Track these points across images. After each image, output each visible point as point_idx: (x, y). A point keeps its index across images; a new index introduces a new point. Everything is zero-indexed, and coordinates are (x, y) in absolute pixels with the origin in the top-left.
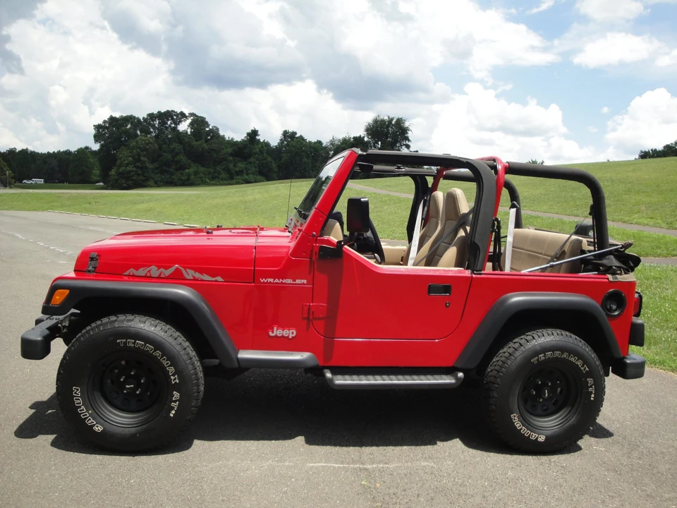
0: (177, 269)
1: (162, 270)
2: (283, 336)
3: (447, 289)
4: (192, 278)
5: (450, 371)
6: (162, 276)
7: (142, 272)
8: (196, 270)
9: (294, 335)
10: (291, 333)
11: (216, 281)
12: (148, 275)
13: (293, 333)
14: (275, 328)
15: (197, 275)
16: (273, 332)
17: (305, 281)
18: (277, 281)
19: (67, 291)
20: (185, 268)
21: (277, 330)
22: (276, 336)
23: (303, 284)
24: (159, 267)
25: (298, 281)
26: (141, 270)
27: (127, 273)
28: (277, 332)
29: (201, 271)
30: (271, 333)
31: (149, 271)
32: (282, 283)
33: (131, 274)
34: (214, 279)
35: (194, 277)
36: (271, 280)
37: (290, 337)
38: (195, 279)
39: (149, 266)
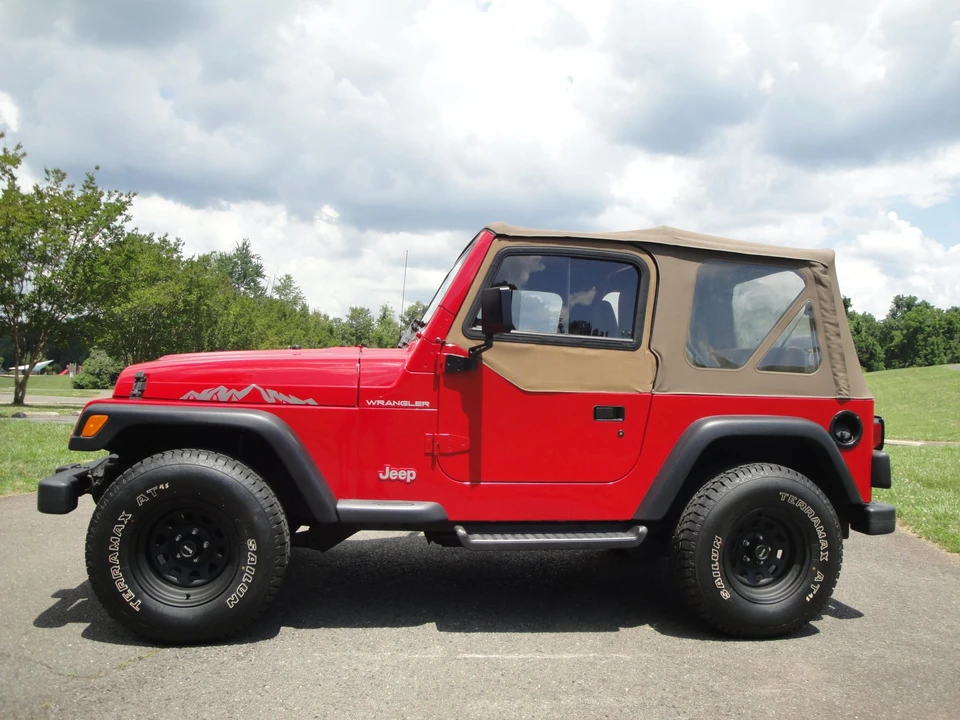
0: (254, 389)
1: (233, 391)
2: (398, 479)
3: (618, 412)
4: (274, 401)
5: (627, 526)
6: (234, 399)
7: (206, 395)
8: (279, 390)
9: (413, 478)
10: (408, 475)
11: (307, 405)
12: (215, 398)
13: (411, 475)
14: (387, 469)
15: (282, 397)
16: (384, 474)
17: (427, 404)
18: (389, 403)
19: (106, 417)
20: (265, 388)
21: (390, 470)
22: (389, 479)
23: (425, 407)
24: (229, 388)
25: (418, 404)
26: (205, 391)
27: (185, 397)
28: (390, 474)
29: (286, 391)
30: (381, 475)
31: (216, 394)
32: (396, 406)
33: (191, 398)
34: (304, 402)
35: (277, 400)
36: (382, 402)
37: (408, 481)
38: (278, 403)
39: (216, 387)
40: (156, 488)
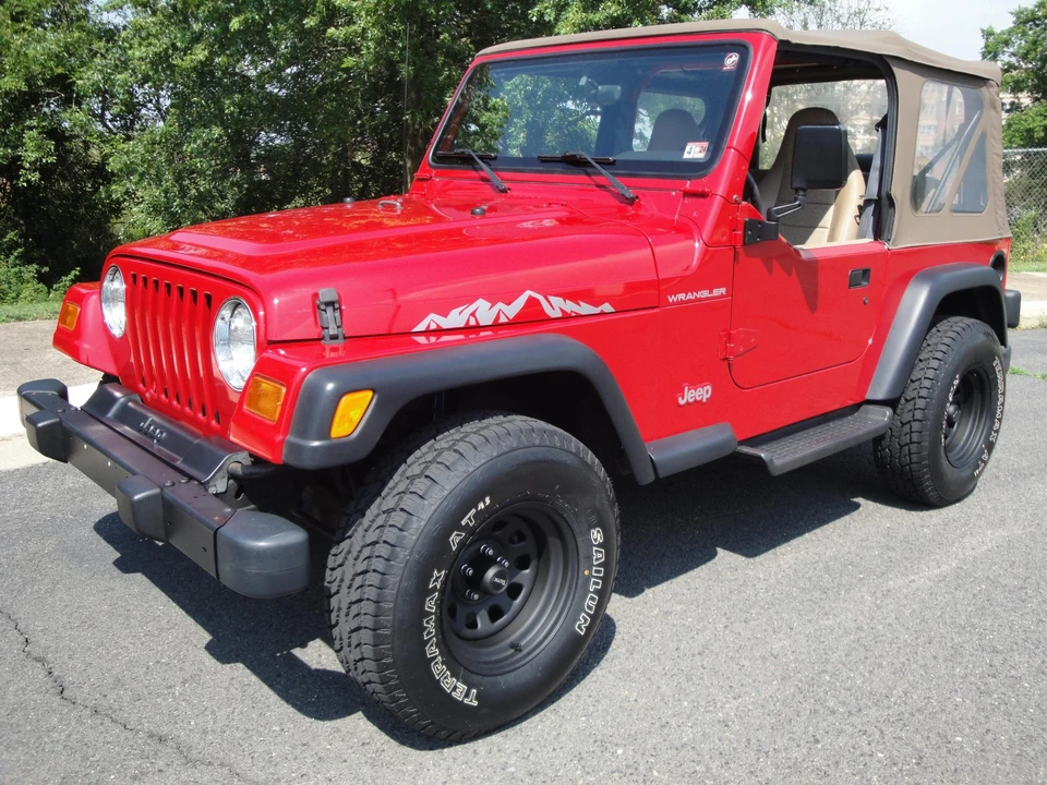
1: (500, 305)
2: (696, 401)
4: (560, 315)
6: (503, 319)
9: (709, 394)
10: (705, 393)
11: (602, 313)
12: (472, 322)
13: (707, 392)
14: (686, 388)
15: (570, 307)
16: (683, 397)
21: (689, 390)
22: (688, 403)
24: (493, 301)
26: (454, 313)
27: (421, 327)
30: (680, 398)
31: (473, 314)
32: (697, 299)
35: (562, 311)
37: (705, 400)
38: (566, 317)
39: (471, 301)
40: (474, 511)
